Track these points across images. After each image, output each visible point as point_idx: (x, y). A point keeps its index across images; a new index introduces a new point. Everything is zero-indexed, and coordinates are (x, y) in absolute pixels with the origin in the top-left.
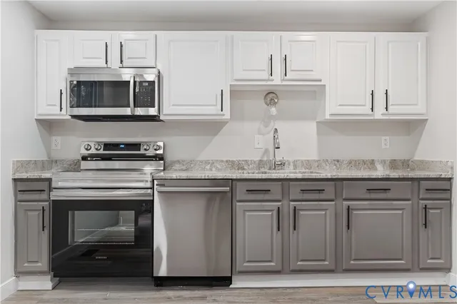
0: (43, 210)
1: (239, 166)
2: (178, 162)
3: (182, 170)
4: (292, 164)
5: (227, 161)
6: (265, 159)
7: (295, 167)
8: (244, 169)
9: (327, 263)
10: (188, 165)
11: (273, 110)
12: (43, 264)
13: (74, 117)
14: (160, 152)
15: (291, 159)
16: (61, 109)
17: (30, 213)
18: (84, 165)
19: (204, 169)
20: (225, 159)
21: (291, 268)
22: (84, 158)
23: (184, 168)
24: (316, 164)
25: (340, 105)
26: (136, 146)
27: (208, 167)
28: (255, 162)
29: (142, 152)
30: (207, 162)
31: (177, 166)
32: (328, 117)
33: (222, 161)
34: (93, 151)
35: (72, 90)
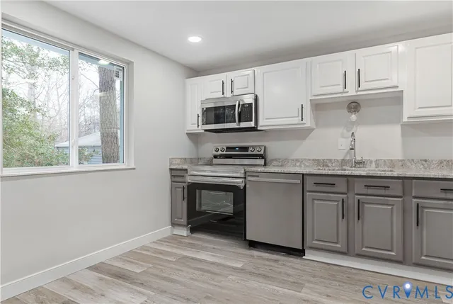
0: (184, 188)
1: (324, 163)
2: (276, 160)
3: (278, 166)
4: (374, 163)
5: (313, 160)
6: (348, 158)
7: (377, 166)
8: (328, 166)
9: (394, 254)
10: (284, 162)
11: (354, 117)
12: (184, 221)
13: (206, 130)
14: (262, 152)
15: (373, 159)
16: (198, 126)
17: (177, 189)
18: (216, 161)
19: (295, 166)
20: (312, 158)
21: (356, 252)
22: (215, 157)
23: (280, 164)
24: (401, 163)
25: (419, 108)
26: (246, 149)
27: (298, 164)
28: (337, 161)
29: (249, 153)
30: (297, 160)
31: (275, 163)
32: (406, 120)
33: (309, 160)
34: (220, 152)
35: (203, 114)
